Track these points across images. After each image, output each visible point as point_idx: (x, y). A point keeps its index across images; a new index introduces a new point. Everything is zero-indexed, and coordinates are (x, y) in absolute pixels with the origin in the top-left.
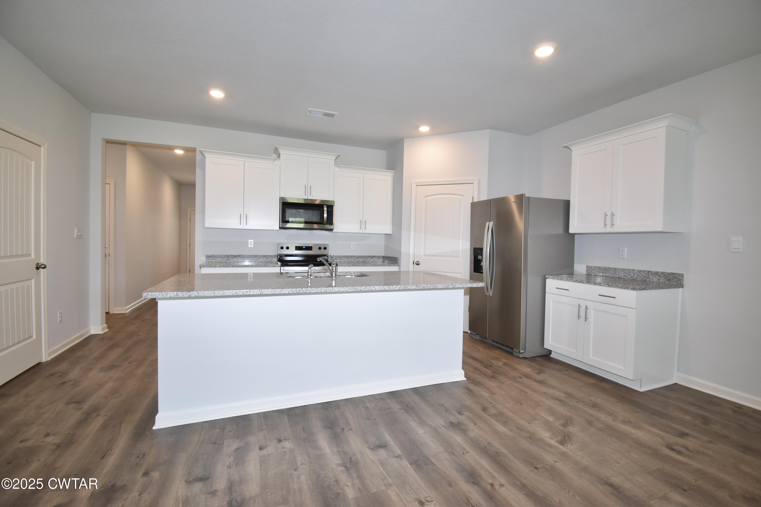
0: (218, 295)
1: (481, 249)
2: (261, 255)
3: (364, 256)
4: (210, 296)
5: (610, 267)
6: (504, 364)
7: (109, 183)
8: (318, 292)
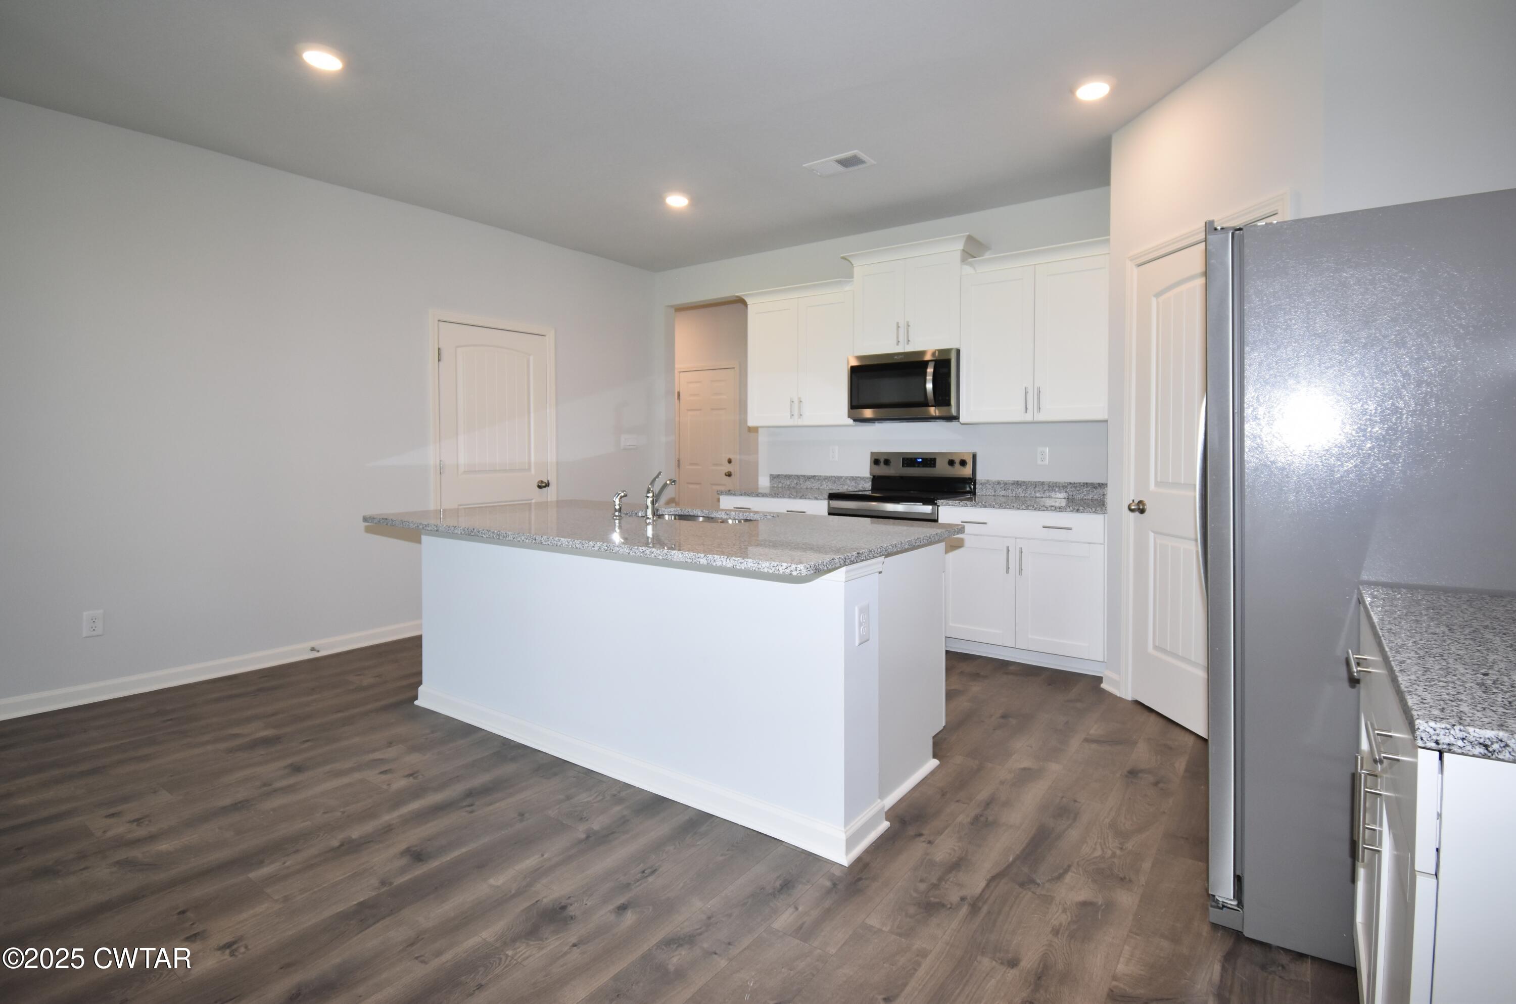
2: (848, 477)
3: (1071, 483)
7: (733, 367)
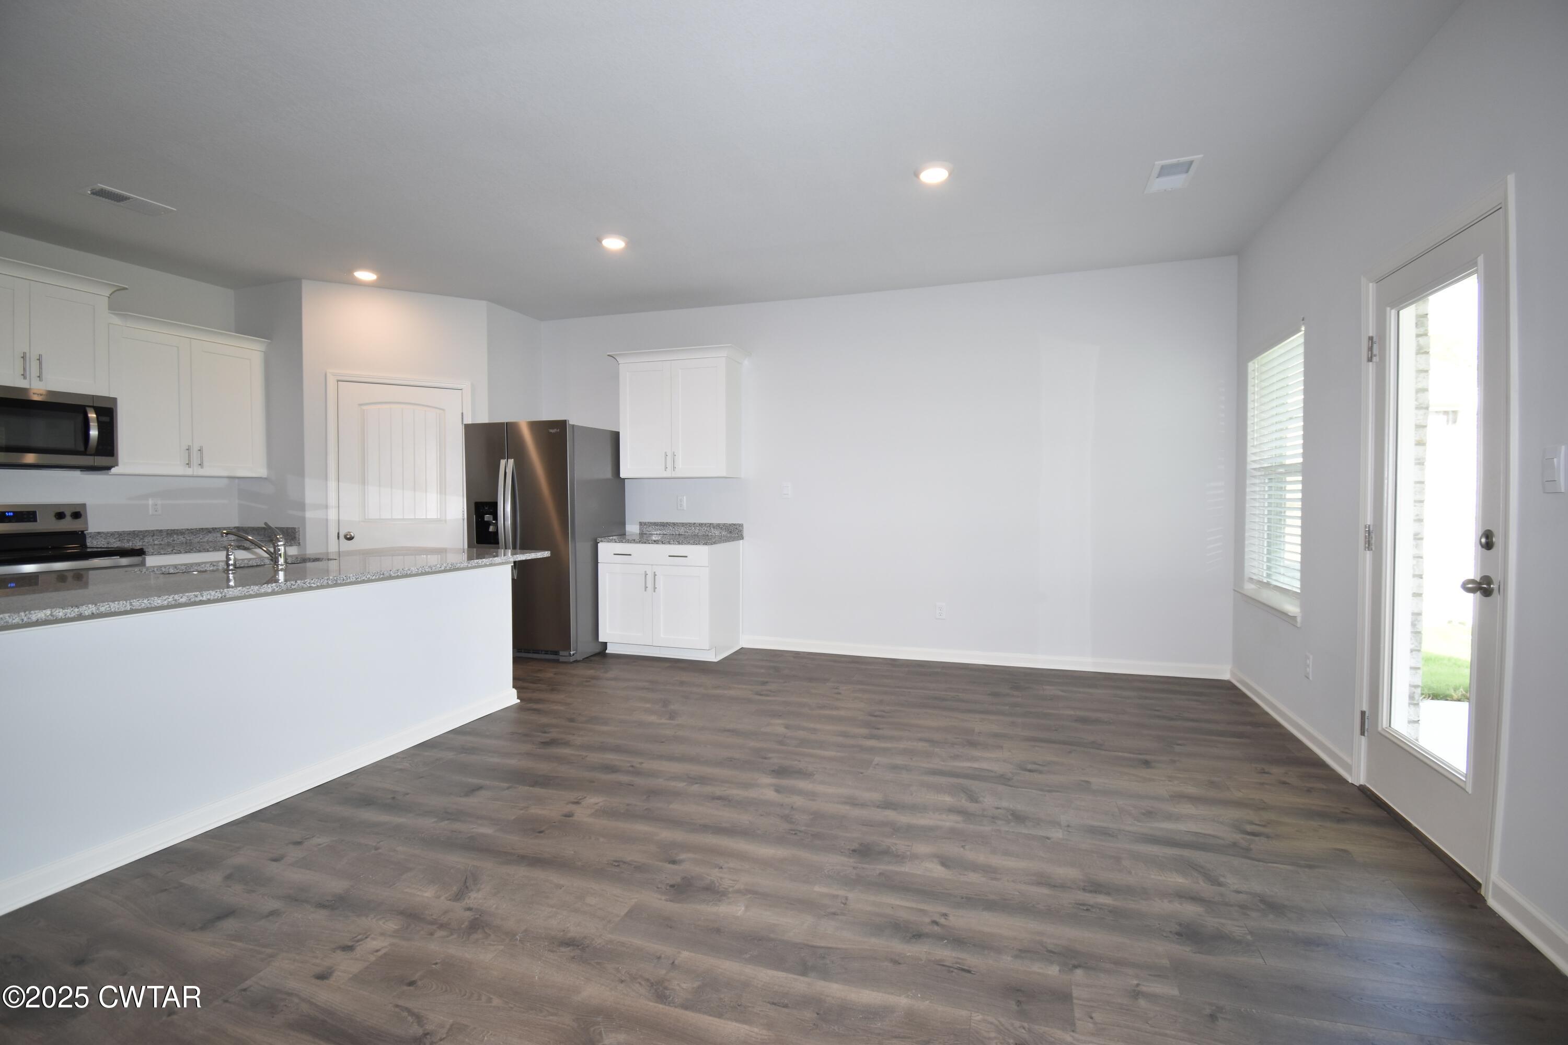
0: (140, 608)
1: (494, 505)
4: (122, 610)
5: (669, 521)
6: (555, 674)
8: (323, 584)
